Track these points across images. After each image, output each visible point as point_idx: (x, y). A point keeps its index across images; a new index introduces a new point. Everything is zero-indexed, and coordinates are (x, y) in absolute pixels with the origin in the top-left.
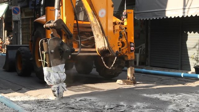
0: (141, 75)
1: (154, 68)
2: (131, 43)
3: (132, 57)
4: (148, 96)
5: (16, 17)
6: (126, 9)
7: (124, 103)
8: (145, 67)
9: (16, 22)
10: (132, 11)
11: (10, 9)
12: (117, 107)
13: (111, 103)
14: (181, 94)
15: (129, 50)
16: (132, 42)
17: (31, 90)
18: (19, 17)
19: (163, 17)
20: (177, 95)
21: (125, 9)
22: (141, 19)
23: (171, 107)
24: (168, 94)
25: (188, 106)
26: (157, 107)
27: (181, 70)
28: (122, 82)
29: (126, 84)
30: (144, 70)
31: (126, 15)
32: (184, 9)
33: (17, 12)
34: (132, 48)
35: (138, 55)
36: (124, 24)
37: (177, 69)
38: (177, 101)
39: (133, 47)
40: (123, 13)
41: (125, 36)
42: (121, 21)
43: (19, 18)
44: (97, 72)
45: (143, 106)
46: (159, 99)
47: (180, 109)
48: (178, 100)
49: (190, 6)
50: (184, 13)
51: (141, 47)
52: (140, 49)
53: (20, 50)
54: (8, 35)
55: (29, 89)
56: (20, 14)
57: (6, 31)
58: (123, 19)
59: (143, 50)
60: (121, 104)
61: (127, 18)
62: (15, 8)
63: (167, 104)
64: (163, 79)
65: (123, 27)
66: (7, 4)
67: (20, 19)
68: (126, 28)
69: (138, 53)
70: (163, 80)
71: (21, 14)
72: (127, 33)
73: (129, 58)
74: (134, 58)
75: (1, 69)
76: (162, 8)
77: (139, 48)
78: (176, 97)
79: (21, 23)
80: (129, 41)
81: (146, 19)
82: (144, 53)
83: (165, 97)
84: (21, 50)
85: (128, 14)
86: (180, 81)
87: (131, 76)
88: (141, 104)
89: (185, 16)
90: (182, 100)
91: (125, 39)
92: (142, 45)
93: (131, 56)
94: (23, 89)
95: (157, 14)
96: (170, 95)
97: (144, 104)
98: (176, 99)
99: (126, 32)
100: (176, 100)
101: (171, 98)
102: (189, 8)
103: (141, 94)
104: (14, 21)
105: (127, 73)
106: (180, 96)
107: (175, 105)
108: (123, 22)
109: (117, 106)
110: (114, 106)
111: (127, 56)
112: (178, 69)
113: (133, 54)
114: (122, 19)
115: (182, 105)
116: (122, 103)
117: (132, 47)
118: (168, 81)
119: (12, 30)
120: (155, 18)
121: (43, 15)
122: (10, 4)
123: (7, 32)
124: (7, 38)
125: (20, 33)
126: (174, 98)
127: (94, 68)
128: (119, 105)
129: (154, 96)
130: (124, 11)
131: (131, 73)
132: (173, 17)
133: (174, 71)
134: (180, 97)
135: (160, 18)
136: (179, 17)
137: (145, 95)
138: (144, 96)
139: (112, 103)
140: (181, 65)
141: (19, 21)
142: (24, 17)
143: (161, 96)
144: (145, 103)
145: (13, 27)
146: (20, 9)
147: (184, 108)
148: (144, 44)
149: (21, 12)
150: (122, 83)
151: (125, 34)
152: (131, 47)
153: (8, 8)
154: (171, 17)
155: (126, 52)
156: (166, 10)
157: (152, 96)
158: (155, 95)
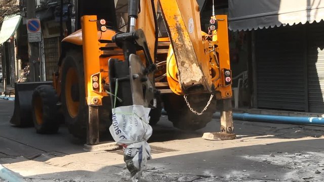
0: (242, 124)
1: (264, 111)
2: (225, 70)
3: (228, 94)
4: (252, 158)
5: (34, 36)
6: (216, 14)
7: (210, 172)
8: (249, 110)
9: (35, 45)
10: (225, 17)
11: (24, 23)
12: (197, 179)
13: (188, 174)
14: (308, 152)
15: (223, 82)
16: (227, 69)
17: (56, 156)
18: (40, 36)
19: (276, 26)
20: (300, 155)
21: (213, 14)
22: (240, 31)
23: (290, 175)
24: (286, 153)
25: (318, 173)
26: (265, 176)
27: (309, 111)
28: (213, 136)
29: (219, 139)
30: (247, 115)
31: (216, 24)
32: (309, 10)
33: (36, 28)
34: (228, 79)
35: (237, 90)
36: (211, 40)
37: (302, 111)
38: (300, 165)
39: (230, 76)
40: (211, 21)
41: (215, 58)
42: (207, 35)
43: (38, 38)
44: (170, 122)
45: (242, 176)
46: (269, 163)
47: (304, 179)
48: (303, 163)
49: (319, 4)
50: (309, 16)
51: (241, 77)
52: (240, 79)
53: (39, 91)
54: (23, 67)
55: (52, 154)
56: (40, 31)
57: (19, 61)
58: (211, 31)
59: (245, 81)
60: (205, 174)
61: (216, 28)
62: (32, 22)
63: (283, 170)
64: (278, 128)
65: (212, 44)
66: (19, 16)
67: (40, 38)
68: (216, 46)
69: (237, 87)
70: (279, 130)
71: (42, 31)
72: (217, 54)
73: (224, 96)
74: (231, 95)
75: (8, 123)
76: (272, 10)
77: (238, 78)
78: (299, 158)
79: (43, 45)
80: (222, 67)
81: (248, 30)
82: (247, 86)
83: (279, 160)
84: (41, 91)
85: (219, 23)
86: (307, 131)
87: (227, 126)
88: (239, 172)
89: (311, 22)
90: (308, 163)
91: (215, 63)
92: (242, 73)
93: (227, 92)
94: (43, 154)
95: (265, 21)
96: (290, 156)
97: (243, 173)
98: (299, 161)
99: (216, 52)
100: (298, 164)
101: (291, 160)
102: (317, 8)
103: (239, 156)
104: (30, 43)
105: (220, 121)
106: (306, 156)
107: (295, 171)
108: (210, 36)
109: (198, 177)
110: (192, 178)
111: (220, 92)
112: (304, 111)
113: (229, 89)
114: (209, 32)
115: (308, 172)
116: (207, 173)
117: (228, 76)
118: (286, 131)
119: (28, 58)
120: (261, 28)
121: (75, 31)
122: (24, 15)
123: (22, 61)
124: (21, 72)
125: (42, 63)
126: (295, 161)
127: (164, 114)
128: (201, 176)
129: (262, 158)
130: (212, 17)
131: (227, 121)
132: (291, 24)
133: (297, 115)
134: (306, 158)
135: (270, 27)
136: (300, 23)
137: (247, 157)
138: (244, 158)
139: (190, 173)
140: (309, 104)
141: (40, 42)
142: (48, 36)
143: (273, 158)
144: (245, 170)
145: (30, 53)
146: (41, 22)
147: (311, 176)
148: (246, 72)
149: (43, 28)
150: (212, 138)
151: (215, 56)
152: (226, 76)
153: (21, 21)
154: (288, 24)
155: (218, 86)
156: (279, 13)
157: (259, 158)
158: (264, 156)
